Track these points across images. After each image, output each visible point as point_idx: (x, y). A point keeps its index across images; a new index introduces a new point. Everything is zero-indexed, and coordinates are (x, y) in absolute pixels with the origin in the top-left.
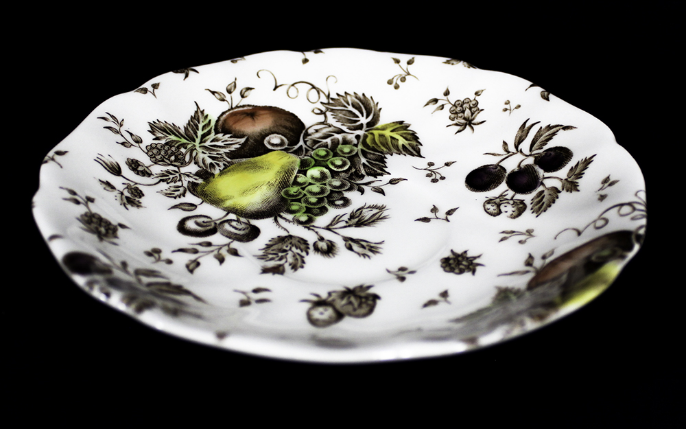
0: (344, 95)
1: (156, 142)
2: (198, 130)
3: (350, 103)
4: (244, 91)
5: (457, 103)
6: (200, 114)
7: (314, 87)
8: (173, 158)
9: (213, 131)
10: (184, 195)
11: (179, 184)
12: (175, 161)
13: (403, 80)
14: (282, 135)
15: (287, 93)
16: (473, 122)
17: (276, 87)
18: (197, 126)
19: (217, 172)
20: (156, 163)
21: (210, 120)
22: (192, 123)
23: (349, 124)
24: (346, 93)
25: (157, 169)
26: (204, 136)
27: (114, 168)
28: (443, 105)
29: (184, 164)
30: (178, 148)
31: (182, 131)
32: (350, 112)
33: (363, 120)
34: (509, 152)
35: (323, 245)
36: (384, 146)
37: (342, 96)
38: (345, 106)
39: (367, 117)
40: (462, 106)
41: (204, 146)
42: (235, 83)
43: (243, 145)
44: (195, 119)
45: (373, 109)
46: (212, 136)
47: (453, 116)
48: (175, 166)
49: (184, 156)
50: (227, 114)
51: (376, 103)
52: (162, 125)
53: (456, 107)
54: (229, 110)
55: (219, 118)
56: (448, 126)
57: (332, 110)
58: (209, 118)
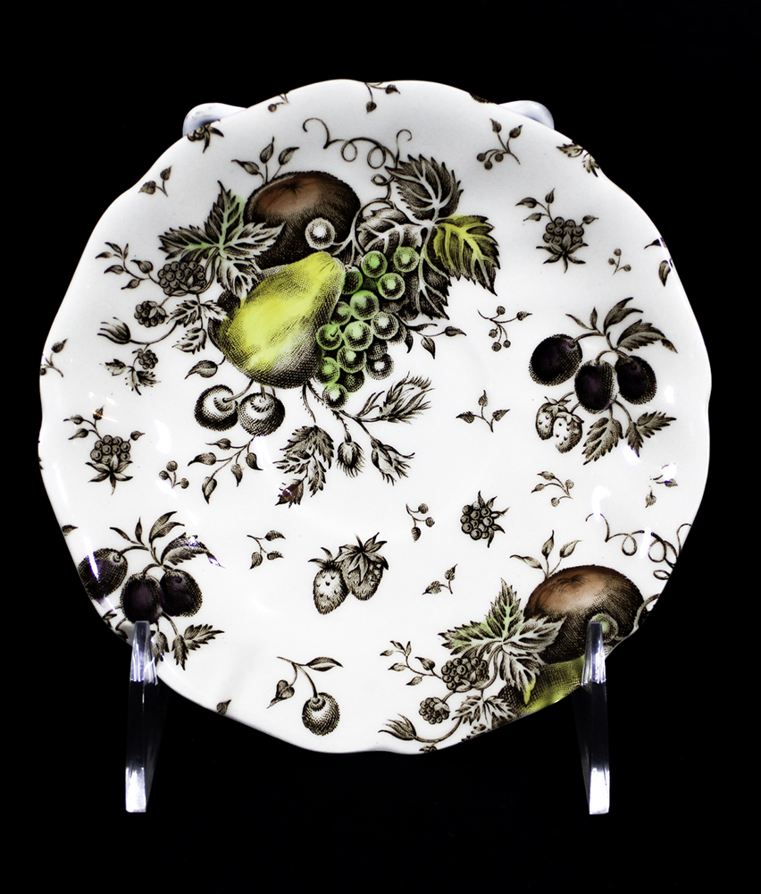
0: (417, 159)
1: (170, 261)
2: (222, 222)
3: (424, 173)
4: (284, 154)
5: (558, 221)
6: (225, 197)
7: (378, 146)
8: (191, 280)
9: (241, 220)
10: (203, 345)
11: (198, 324)
12: (194, 284)
13: (499, 158)
14: (330, 220)
15: (342, 153)
16: (570, 255)
17: (328, 144)
18: (221, 216)
19: (243, 296)
20: (170, 295)
21: (238, 204)
22: (214, 214)
23: (417, 208)
24: (421, 156)
25: (172, 305)
26: (230, 230)
27: (121, 333)
28: (540, 215)
29: (203, 285)
30: (198, 261)
31: (202, 232)
32: (422, 186)
33: (437, 204)
34: (595, 328)
35: (348, 451)
36: (453, 258)
37: (415, 160)
38: (416, 177)
39: (441, 201)
40: (562, 228)
41: (230, 247)
42: (272, 145)
43: (279, 239)
44: (218, 207)
45: (452, 189)
46: (240, 229)
47: (548, 236)
48: (193, 293)
49: (204, 270)
50: (260, 192)
51: (457, 181)
52: (176, 234)
53: (556, 226)
54: (263, 186)
55: (249, 199)
56: (538, 247)
57: (399, 180)
58: (237, 201)
